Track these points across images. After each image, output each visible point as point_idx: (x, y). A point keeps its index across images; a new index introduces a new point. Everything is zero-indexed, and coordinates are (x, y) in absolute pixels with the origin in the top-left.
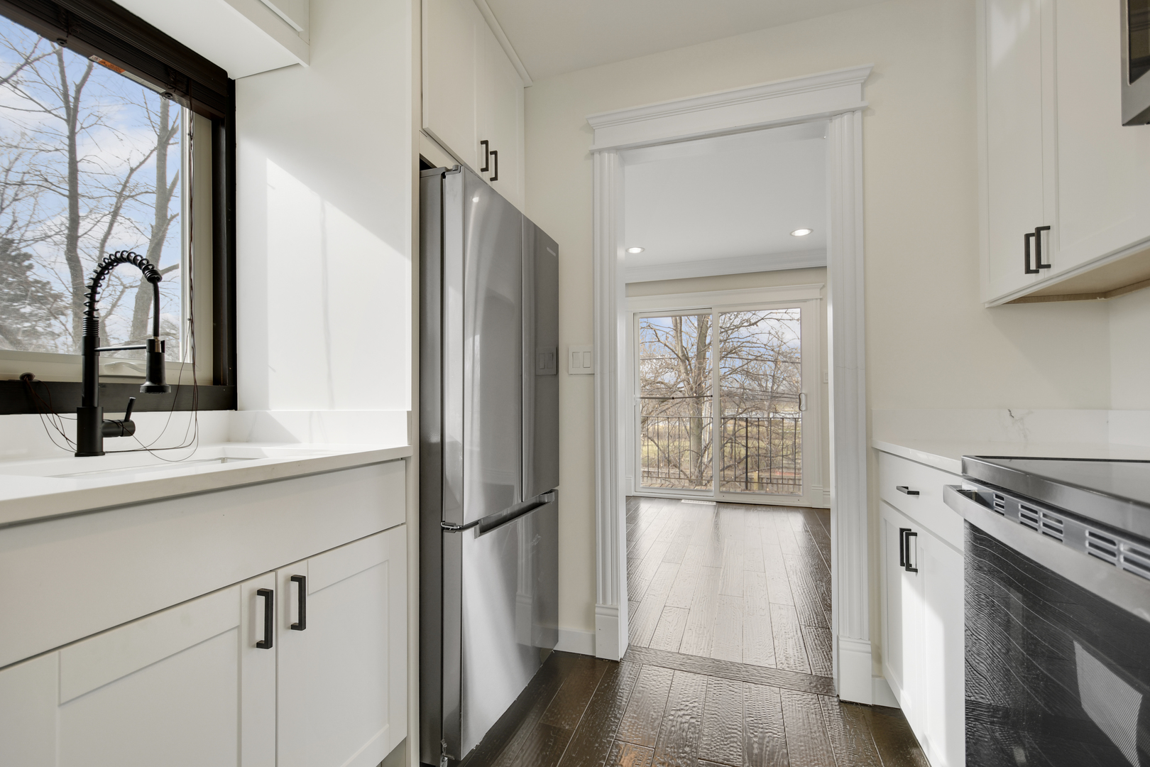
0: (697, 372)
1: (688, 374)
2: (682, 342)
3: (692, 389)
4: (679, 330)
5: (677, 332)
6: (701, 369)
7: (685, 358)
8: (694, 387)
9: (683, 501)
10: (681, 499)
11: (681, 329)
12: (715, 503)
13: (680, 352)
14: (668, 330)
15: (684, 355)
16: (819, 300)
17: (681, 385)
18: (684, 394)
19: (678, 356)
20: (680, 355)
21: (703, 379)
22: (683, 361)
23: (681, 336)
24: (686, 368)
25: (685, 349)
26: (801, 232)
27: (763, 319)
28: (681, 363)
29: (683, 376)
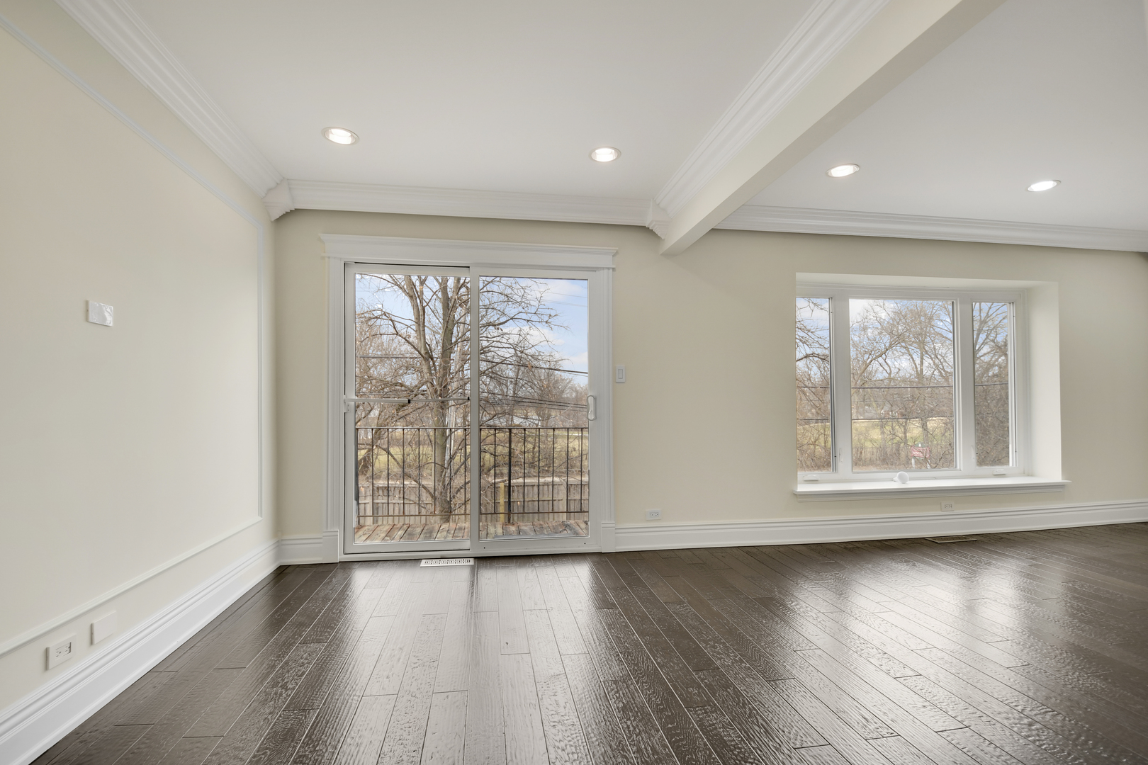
0: (442, 372)
1: (431, 374)
2: (425, 338)
3: (436, 392)
4: (421, 323)
5: (419, 325)
6: (446, 368)
7: (428, 356)
8: (439, 389)
9: (423, 563)
10: (419, 560)
11: (424, 323)
12: (472, 562)
13: (423, 349)
14: (409, 323)
15: (427, 353)
16: (611, 270)
17: (424, 387)
18: (427, 397)
19: (420, 353)
20: (423, 352)
21: (449, 380)
22: (426, 359)
23: (424, 330)
24: (429, 368)
25: (429, 345)
26: (605, 155)
27: (512, 319)
28: (424, 362)
29: (427, 376)
